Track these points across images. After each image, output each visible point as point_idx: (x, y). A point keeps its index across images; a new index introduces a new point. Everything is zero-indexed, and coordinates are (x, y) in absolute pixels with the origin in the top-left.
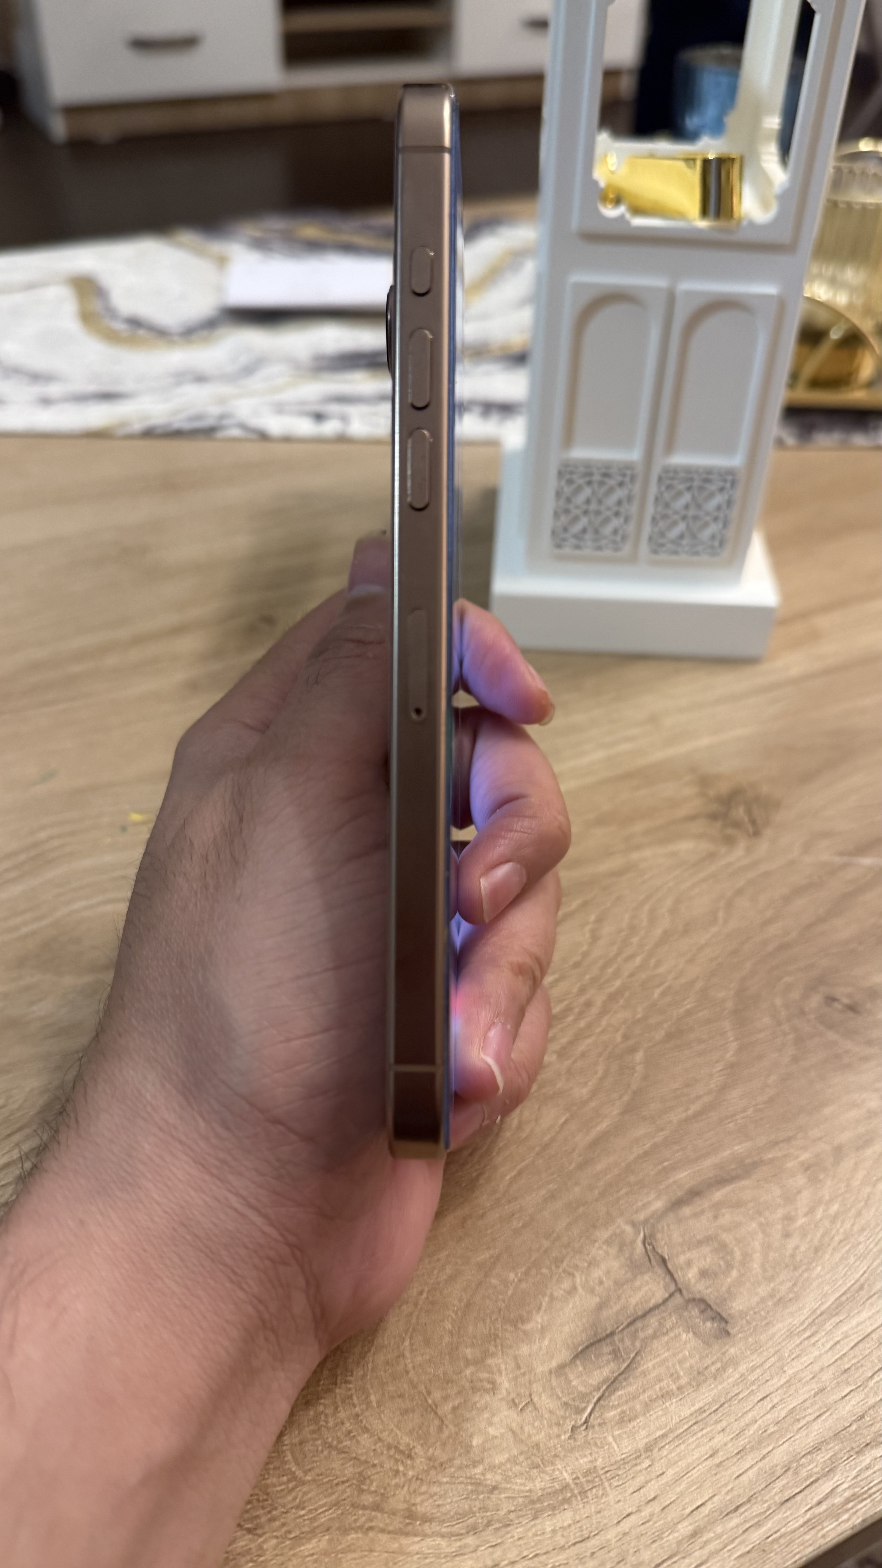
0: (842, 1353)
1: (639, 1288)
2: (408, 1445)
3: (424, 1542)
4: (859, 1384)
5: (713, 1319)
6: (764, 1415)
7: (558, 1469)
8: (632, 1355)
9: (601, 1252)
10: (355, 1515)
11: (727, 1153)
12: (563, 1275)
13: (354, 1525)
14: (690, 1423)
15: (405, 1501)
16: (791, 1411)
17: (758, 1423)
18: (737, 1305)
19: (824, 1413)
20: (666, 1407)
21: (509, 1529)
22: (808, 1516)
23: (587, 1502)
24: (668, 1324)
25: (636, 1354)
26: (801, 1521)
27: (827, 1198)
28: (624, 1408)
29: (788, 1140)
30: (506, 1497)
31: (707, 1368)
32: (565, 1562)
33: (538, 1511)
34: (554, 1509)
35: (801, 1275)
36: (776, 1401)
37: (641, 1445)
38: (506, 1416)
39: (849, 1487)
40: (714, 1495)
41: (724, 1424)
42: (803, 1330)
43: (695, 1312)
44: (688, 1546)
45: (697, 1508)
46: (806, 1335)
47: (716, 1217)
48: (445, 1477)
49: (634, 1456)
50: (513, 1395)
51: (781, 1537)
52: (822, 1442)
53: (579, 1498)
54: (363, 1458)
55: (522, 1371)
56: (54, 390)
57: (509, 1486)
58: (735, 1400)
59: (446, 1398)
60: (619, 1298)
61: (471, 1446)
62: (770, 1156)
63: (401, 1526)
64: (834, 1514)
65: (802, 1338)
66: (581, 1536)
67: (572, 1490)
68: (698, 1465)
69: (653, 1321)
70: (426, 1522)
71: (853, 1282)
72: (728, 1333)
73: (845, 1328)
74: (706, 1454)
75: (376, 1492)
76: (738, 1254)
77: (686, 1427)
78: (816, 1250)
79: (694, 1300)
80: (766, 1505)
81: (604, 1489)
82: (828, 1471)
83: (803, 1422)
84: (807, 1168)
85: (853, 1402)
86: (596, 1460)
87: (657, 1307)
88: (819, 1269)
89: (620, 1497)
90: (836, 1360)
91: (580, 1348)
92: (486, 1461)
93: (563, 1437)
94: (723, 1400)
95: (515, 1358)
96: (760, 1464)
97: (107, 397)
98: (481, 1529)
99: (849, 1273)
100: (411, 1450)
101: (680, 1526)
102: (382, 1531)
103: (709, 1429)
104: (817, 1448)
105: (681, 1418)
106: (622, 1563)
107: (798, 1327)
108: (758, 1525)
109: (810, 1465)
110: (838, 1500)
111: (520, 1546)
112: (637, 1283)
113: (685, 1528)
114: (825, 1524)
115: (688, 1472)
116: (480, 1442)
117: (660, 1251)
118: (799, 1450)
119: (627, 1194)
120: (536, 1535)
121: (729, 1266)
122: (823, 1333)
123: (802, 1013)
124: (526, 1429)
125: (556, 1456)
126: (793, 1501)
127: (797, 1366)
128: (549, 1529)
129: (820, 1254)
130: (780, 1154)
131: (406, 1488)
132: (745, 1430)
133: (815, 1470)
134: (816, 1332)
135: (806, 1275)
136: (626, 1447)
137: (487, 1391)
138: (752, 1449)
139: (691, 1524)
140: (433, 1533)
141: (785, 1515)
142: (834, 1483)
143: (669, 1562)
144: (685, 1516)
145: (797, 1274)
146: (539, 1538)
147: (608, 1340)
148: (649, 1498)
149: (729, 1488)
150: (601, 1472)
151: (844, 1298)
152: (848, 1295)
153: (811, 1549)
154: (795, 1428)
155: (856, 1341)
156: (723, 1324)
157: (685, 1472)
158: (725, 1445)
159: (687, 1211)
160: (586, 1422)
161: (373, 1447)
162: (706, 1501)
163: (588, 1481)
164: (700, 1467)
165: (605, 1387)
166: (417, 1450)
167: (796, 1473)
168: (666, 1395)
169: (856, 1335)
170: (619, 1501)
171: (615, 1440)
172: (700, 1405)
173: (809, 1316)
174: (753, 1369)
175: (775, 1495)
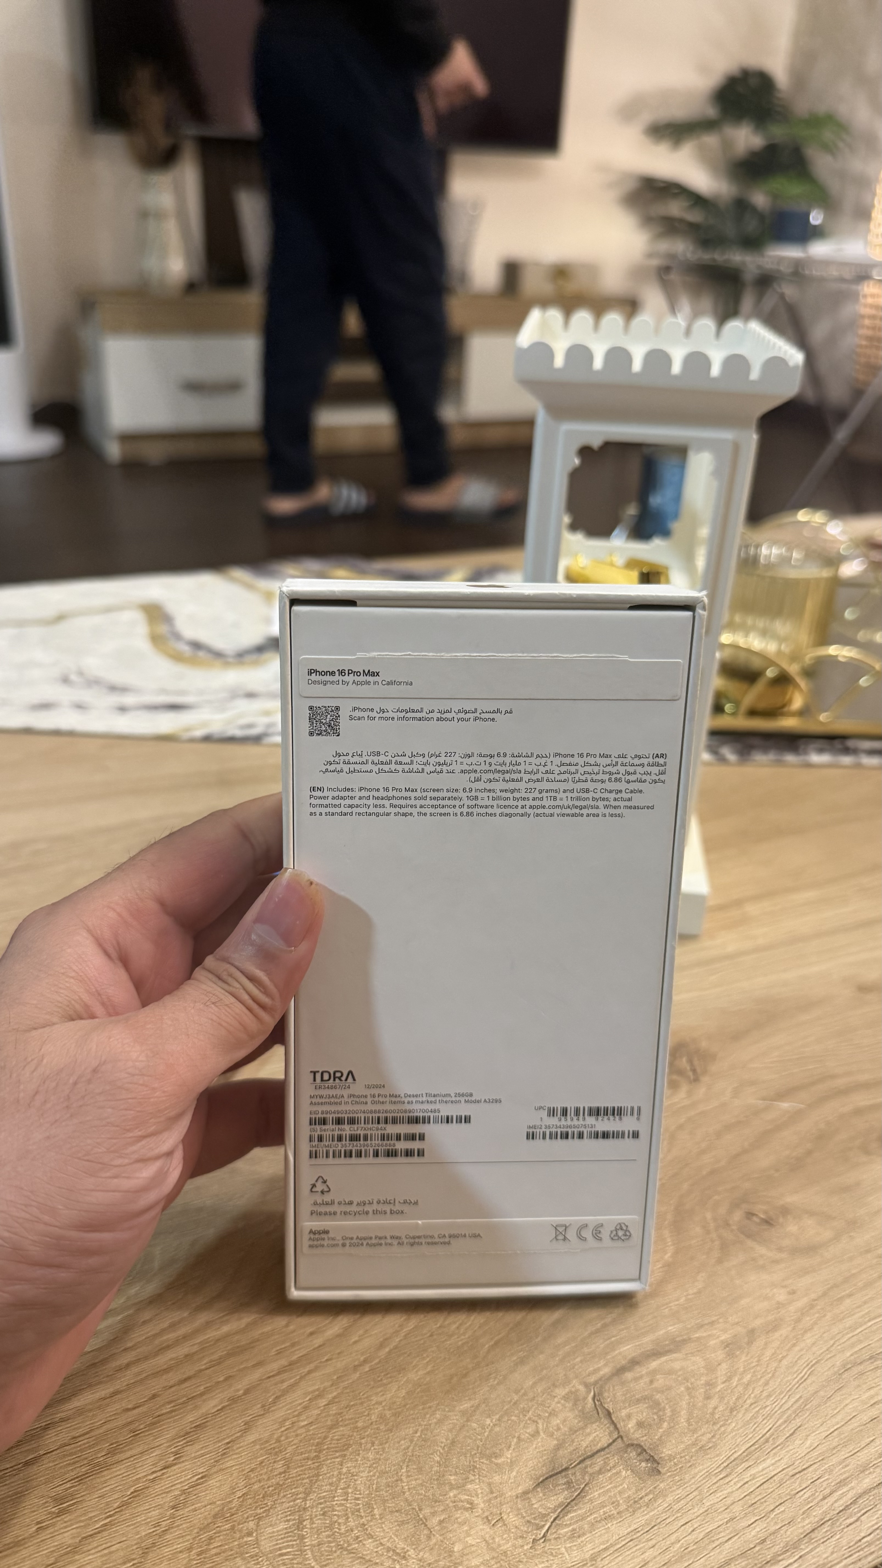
0: (750, 1491)
1: (589, 1434)
2: (404, 1549)
4: (763, 1515)
5: (647, 1461)
6: (686, 1536)
8: (582, 1486)
9: (559, 1405)
11: (661, 1332)
12: (529, 1422)
14: (627, 1540)
16: (708, 1534)
17: (681, 1542)
18: (666, 1451)
19: (734, 1536)
20: (608, 1527)
24: (612, 1463)
25: (586, 1485)
27: (742, 1369)
28: (575, 1526)
29: (712, 1323)
31: (641, 1498)
35: (719, 1429)
36: (696, 1525)
37: (587, 1556)
38: (482, 1530)
41: (654, 1542)
42: (719, 1472)
43: (633, 1454)
46: (721, 1476)
47: (651, 1382)
49: (581, 1564)
50: (486, 1514)
52: (732, 1559)
54: (367, 1558)
55: (495, 1495)
56: (129, 700)
58: (664, 1524)
59: (434, 1514)
60: (573, 1441)
61: (453, 1552)
62: (697, 1335)
65: (718, 1478)
69: (599, 1461)
71: (760, 1436)
72: (659, 1472)
73: (753, 1471)
74: (639, 1564)
76: (668, 1412)
77: (623, 1543)
78: (732, 1410)
79: (632, 1445)
83: (717, 1543)
84: (727, 1346)
85: (758, 1529)
86: (551, 1565)
87: (603, 1449)
88: (734, 1425)
90: (745, 1496)
91: (541, 1479)
92: (465, 1563)
93: (526, 1547)
94: (653, 1523)
95: (489, 1484)
97: (174, 707)
99: (758, 1429)
100: (405, 1553)
103: (642, 1545)
105: (620, 1536)
107: (715, 1470)
112: (588, 1430)
116: (461, 1548)
117: (606, 1406)
118: (713, 1564)
119: (581, 1361)
121: (661, 1420)
122: (735, 1475)
123: (727, 1225)
124: (497, 1540)
125: (519, 1561)
127: (713, 1499)
129: (735, 1413)
130: (705, 1334)
132: (670, 1547)
134: (730, 1474)
135: (723, 1429)
136: (576, 1556)
137: (466, 1509)
138: (676, 1561)
145: (716, 1428)
147: (563, 1474)
151: (753, 1448)
152: (756, 1447)
154: (711, 1547)
155: (762, 1482)
156: (655, 1465)
158: (655, 1558)
159: (629, 1375)
160: (544, 1536)
161: (376, 1550)
165: (559, 1510)
166: (410, 1553)
168: (608, 1518)
169: (761, 1478)
171: (567, 1551)
172: (635, 1526)
173: (725, 1461)
174: (679, 1500)
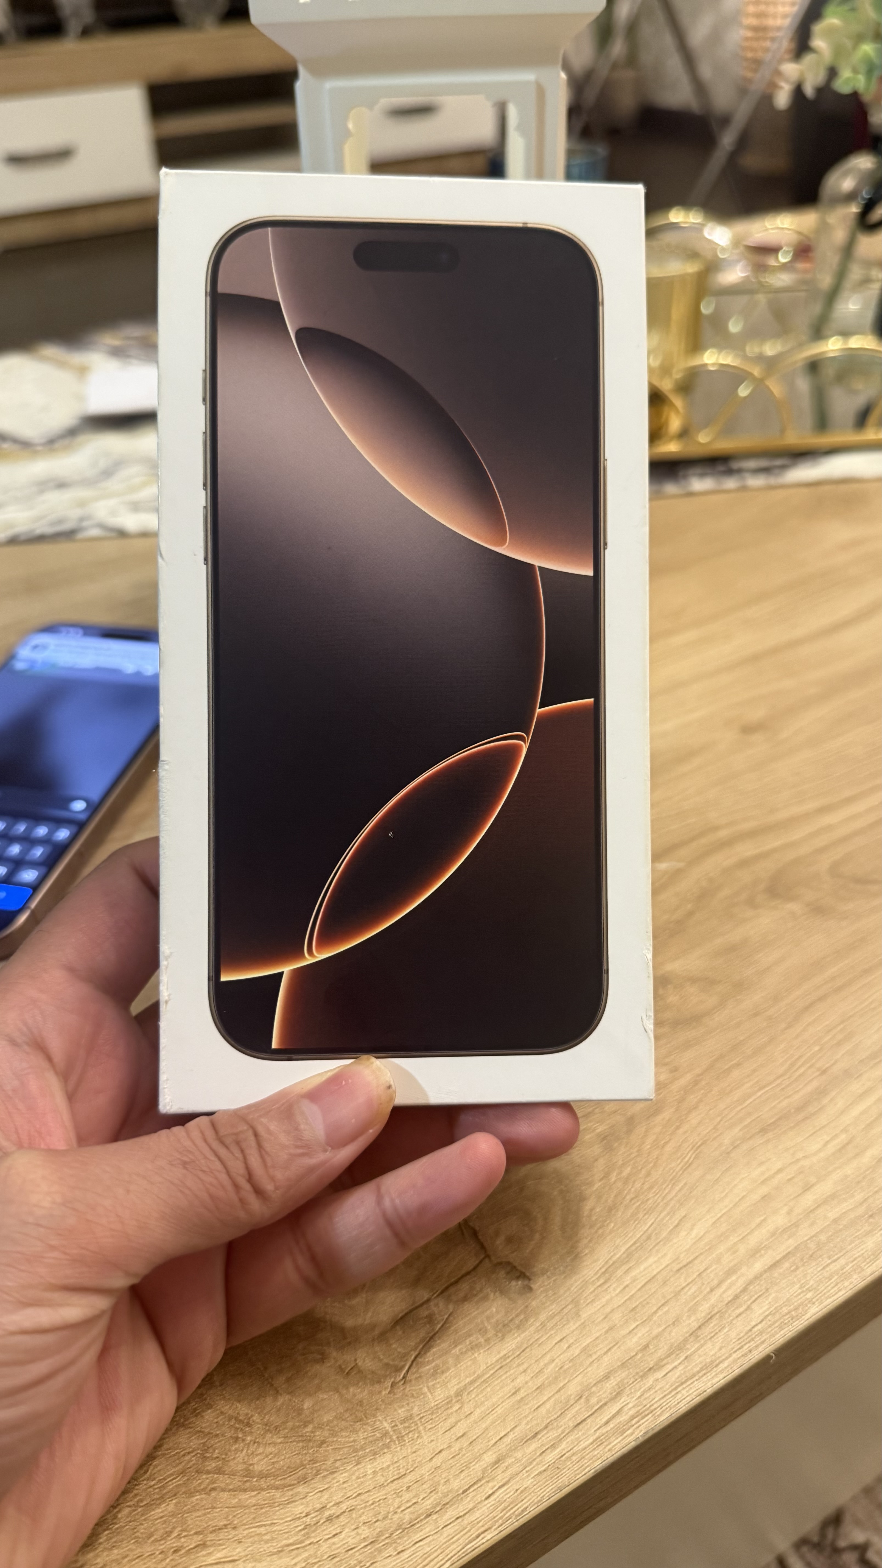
0: (631, 1294)
1: (453, 1259)
2: (247, 1414)
3: (260, 1495)
4: (644, 1319)
5: (517, 1278)
6: (560, 1355)
7: (379, 1420)
8: (446, 1317)
10: (199, 1479)
13: (198, 1488)
14: (496, 1369)
15: (244, 1463)
16: (585, 1349)
17: (556, 1362)
18: (539, 1265)
19: (614, 1345)
20: (475, 1358)
21: (335, 1475)
22: (598, 1434)
23: (404, 1445)
24: (479, 1287)
25: (450, 1315)
26: (591, 1440)
27: (620, 1163)
28: (438, 1362)
30: (332, 1449)
31: (511, 1320)
32: (384, 1497)
33: (360, 1458)
34: (375, 1454)
35: (596, 1232)
36: (571, 1341)
37: (452, 1393)
38: (335, 1381)
39: (634, 1407)
40: (516, 1427)
41: (525, 1366)
42: (597, 1279)
43: (502, 1273)
44: (491, 1472)
45: (501, 1438)
46: (599, 1283)
48: (279, 1438)
49: (446, 1402)
50: (340, 1362)
51: (573, 1455)
52: (612, 1371)
53: (397, 1442)
54: (207, 1431)
55: (348, 1340)
57: (335, 1439)
58: (536, 1344)
59: (280, 1372)
60: (435, 1269)
61: (302, 1409)
63: (240, 1484)
64: (621, 1431)
65: (595, 1286)
66: (399, 1473)
67: (391, 1437)
68: (503, 1402)
69: (464, 1286)
70: (262, 1478)
71: (641, 1233)
72: (531, 1289)
73: (634, 1273)
74: (510, 1392)
75: (217, 1457)
76: (540, 1221)
77: (492, 1372)
78: (610, 1210)
79: (501, 1263)
80: (560, 1430)
81: (419, 1432)
82: (616, 1395)
83: (594, 1357)
84: (603, 1139)
85: (640, 1335)
86: (412, 1408)
87: (468, 1273)
88: (612, 1225)
89: (432, 1438)
90: (626, 1301)
91: (400, 1316)
92: (316, 1420)
93: (383, 1393)
94: (525, 1346)
95: (342, 1330)
96: (557, 1396)
98: (310, 1478)
99: (639, 1226)
100: (249, 1418)
101: (485, 1456)
102: (223, 1490)
103: (512, 1372)
104: (607, 1377)
105: (488, 1365)
106: (434, 1492)
107: (592, 1277)
108: (553, 1447)
109: (599, 1392)
110: (623, 1418)
111: (345, 1488)
112: (452, 1255)
113: (489, 1458)
114: (612, 1439)
115: (493, 1410)
116: (311, 1405)
117: (471, 1225)
118: (591, 1380)
120: (358, 1478)
121: (532, 1231)
122: (614, 1280)
124: (352, 1390)
125: (377, 1409)
126: (584, 1424)
127: (591, 1310)
128: (370, 1472)
129: (613, 1212)
131: (245, 1451)
132: (544, 1368)
133: (604, 1396)
134: (609, 1279)
135: (600, 1231)
136: (439, 1395)
137: (317, 1361)
138: (550, 1384)
139: (494, 1453)
140: (268, 1486)
141: (577, 1436)
142: (620, 1404)
143: (476, 1487)
144: (489, 1447)
145: (593, 1231)
146: (362, 1480)
147: (425, 1306)
148: (458, 1436)
149: (528, 1419)
150: (417, 1419)
151: (634, 1248)
152: (637, 1245)
153: (599, 1462)
154: (588, 1362)
155: (643, 1283)
156: (527, 1282)
157: (490, 1410)
158: (526, 1383)
160: (404, 1377)
161: (216, 1420)
162: (509, 1432)
163: (405, 1428)
164: (504, 1404)
165: (421, 1347)
166: (254, 1418)
167: (587, 1400)
168: (475, 1347)
169: (643, 1278)
170: (432, 1441)
171: (429, 1390)
172: (505, 1352)
173: (603, 1267)
174: (553, 1316)
175: (568, 1421)
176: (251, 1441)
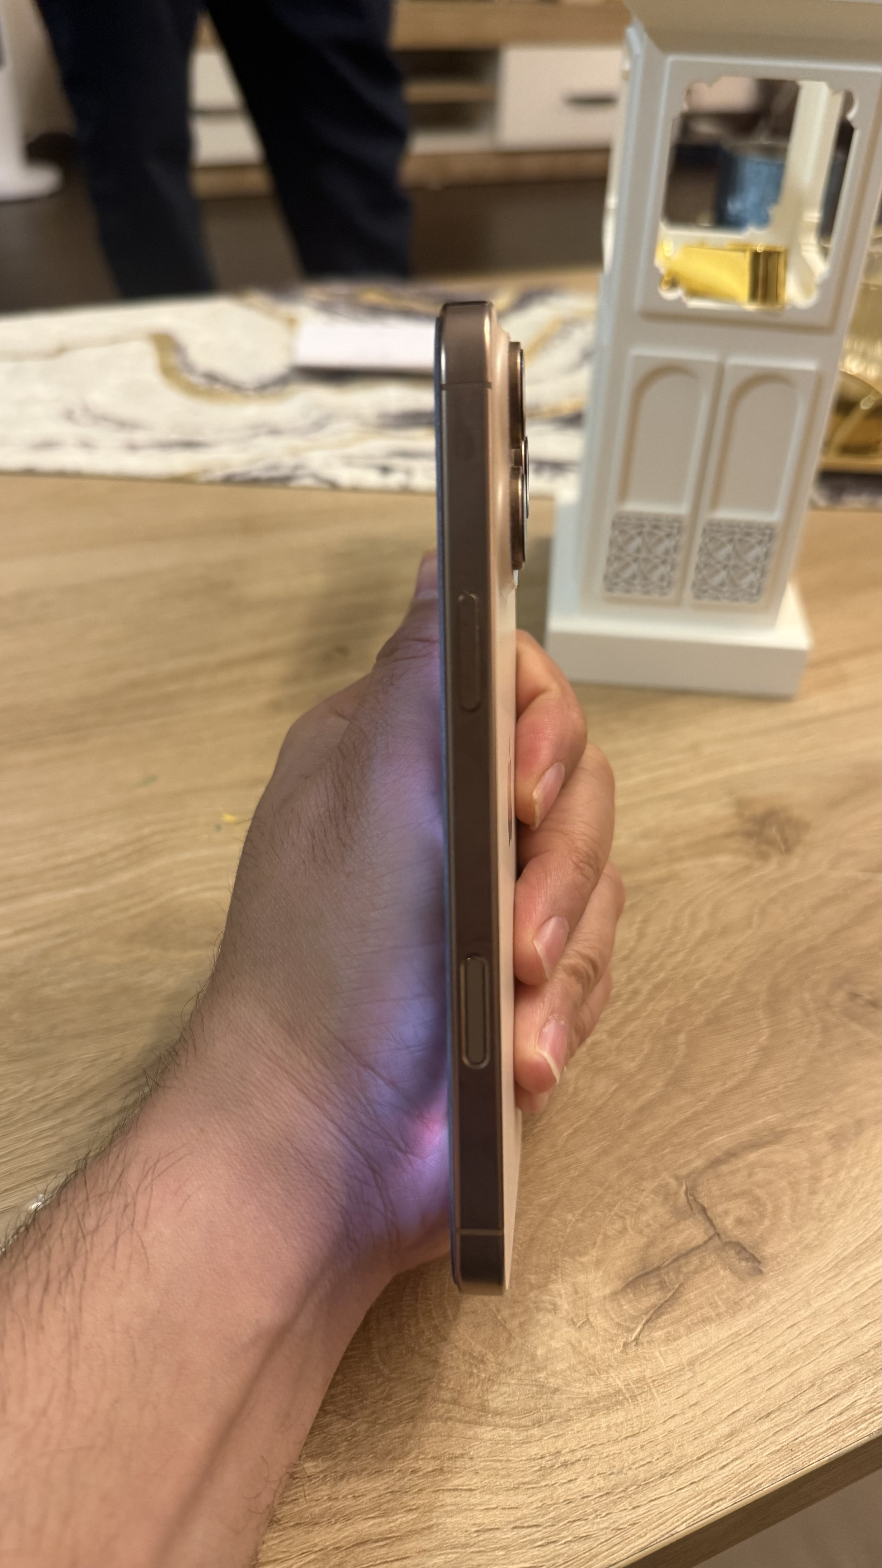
0: (862, 1291)
1: (682, 1231)
2: (481, 1352)
3: (495, 1431)
4: (877, 1318)
5: (747, 1259)
6: (792, 1340)
7: (612, 1377)
8: (676, 1286)
9: (648, 1199)
10: (435, 1407)
11: (760, 1122)
12: (615, 1218)
13: (434, 1415)
14: (728, 1344)
15: (479, 1398)
16: (816, 1338)
17: (787, 1346)
18: (769, 1250)
19: (846, 1340)
20: (707, 1330)
21: (569, 1423)
22: (831, 1423)
23: (637, 1404)
24: (708, 1262)
25: (680, 1286)
26: (825, 1428)
27: (849, 1162)
28: (670, 1329)
29: (815, 1113)
30: (566, 1398)
31: (742, 1300)
32: (619, 1452)
33: (594, 1410)
34: (608, 1408)
35: (826, 1226)
36: (803, 1328)
37: (685, 1360)
38: (567, 1332)
39: (867, 1402)
40: (748, 1403)
41: (757, 1345)
42: (827, 1271)
43: (732, 1253)
44: (725, 1444)
45: (734, 1413)
46: (829, 1276)
47: (750, 1175)
48: (513, 1379)
49: (678, 1369)
50: (572, 1315)
51: (806, 1440)
52: (844, 1364)
53: (630, 1401)
55: (580, 1295)
56: (139, 437)
57: (568, 1389)
58: (767, 1326)
59: (513, 1316)
60: (664, 1239)
61: (536, 1355)
62: (798, 1126)
63: (475, 1417)
64: (853, 1423)
65: (826, 1278)
66: (632, 1431)
67: (623, 1394)
68: (734, 1378)
69: (695, 1259)
70: (497, 1415)
71: (871, 1233)
72: (761, 1272)
73: (864, 1271)
74: (742, 1369)
75: (453, 1389)
76: (770, 1207)
77: (723, 1347)
78: (840, 1206)
79: (730, 1243)
80: (793, 1413)
81: (652, 1394)
82: (848, 1388)
83: (827, 1347)
84: (832, 1137)
85: (871, 1332)
86: (645, 1371)
87: (698, 1247)
88: (842, 1221)
89: (666, 1401)
90: (856, 1298)
91: (631, 1279)
92: (550, 1367)
93: (616, 1351)
94: (756, 1326)
95: (574, 1284)
96: (789, 1380)
97: (189, 445)
98: (544, 1422)
99: (869, 1226)
100: (483, 1356)
101: (718, 1427)
102: (460, 1421)
103: (744, 1349)
104: (839, 1369)
105: (720, 1339)
106: (668, 1455)
107: (822, 1269)
108: (787, 1429)
109: (832, 1382)
110: (857, 1412)
111: (579, 1437)
112: (681, 1227)
113: (723, 1429)
114: (846, 1431)
115: (725, 1384)
116: (544, 1352)
117: (700, 1201)
118: (823, 1370)
119: (671, 1152)
120: (592, 1429)
121: (762, 1216)
122: (845, 1275)
123: (828, 1006)
124: (584, 1343)
125: (610, 1366)
126: (816, 1412)
127: (822, 1301)
128: (603, 1425)
129: (843, 1209)
130: (807, 1125)
131: (479, 1387)
132: (775, 1351)
133: (837, 1387)
134: (839, 1274)
135: (830, 1226)
136: (671, 1361)
137: (549, 1311)
138: (782, 1367)
139: (728, 1426)
140: (503, 1424)
141: (810, 1422)
142: (854, 1398)
143: (709, 1456)
144: (723, 1419)
145: (822, 1225)
146: (596, 1431)
147: (656, 1273)
148: (692, 1403)
149: (761, 1398)
150: (649, 1381)
151: (864, 1246)
152: (867, 1244)
153: (833, 1450)
154: (820, 1352)
155: (874, 1282)
156: (756, 1264)
157: (723, 1383)
158: (759, 1362)
159: (724, 1169)
160: (636, 1339)
162: (741, 1408)
163: (637, 1387)
164: (736, 1380)
165: (652, 1312)
166: (488, 1357)
167: (820, 1388)
168: (706, 1320)
169: (874, 1278)
170: (665, 1405)
171: (661, 1355)
172: (736, 1329)
173: (833, 1261)
174: (784, 1301)
175: (802, 1406)
176: (485, 1378)
